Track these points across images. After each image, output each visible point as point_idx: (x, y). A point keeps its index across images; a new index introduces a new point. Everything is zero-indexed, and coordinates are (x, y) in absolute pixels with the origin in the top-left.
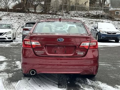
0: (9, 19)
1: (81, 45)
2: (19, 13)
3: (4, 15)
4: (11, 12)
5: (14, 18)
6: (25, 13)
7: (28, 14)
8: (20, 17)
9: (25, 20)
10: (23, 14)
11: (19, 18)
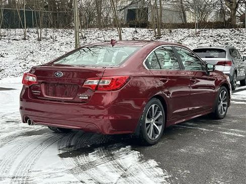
0: (196, 42)
1: (85, 84)
2: (220, 30)
3: (189, 36)
4: (204, 29)
5: (205, 41)
6: (231, 30)
7: (238, 30)
8: (219, 38)
9: (227, 44)
10: (227, 31)
11: (215, 41)
